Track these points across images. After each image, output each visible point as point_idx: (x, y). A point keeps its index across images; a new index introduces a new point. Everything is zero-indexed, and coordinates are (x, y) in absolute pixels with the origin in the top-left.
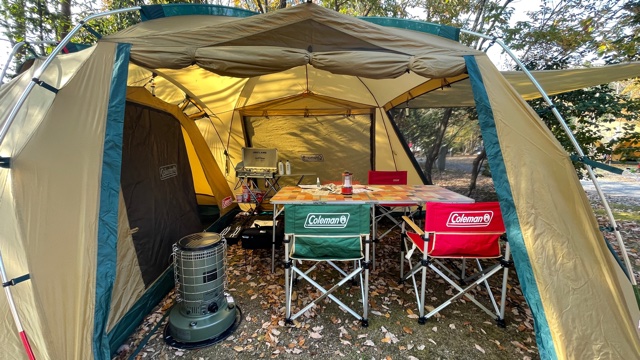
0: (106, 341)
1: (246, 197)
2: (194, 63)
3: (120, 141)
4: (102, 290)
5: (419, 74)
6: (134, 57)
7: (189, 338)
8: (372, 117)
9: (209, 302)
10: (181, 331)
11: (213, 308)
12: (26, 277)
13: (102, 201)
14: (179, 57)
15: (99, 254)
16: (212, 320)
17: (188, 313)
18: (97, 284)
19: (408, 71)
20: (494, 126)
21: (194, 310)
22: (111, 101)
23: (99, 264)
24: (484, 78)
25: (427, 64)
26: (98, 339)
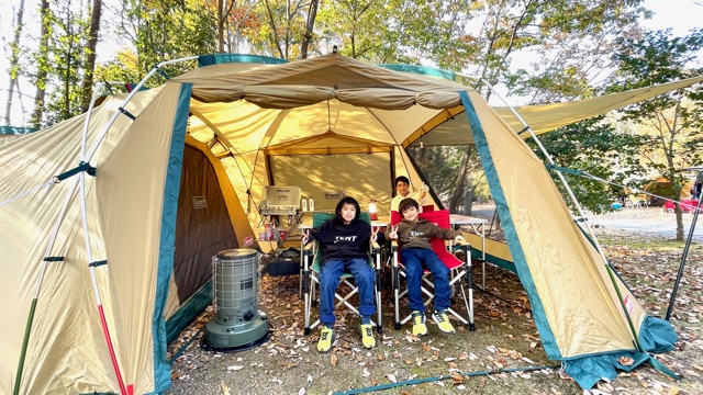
0: (163, 325)
1: (269, 235)
2: (242, 97)
3: (181, 158)
4: (162, 279)
5: (423, 105)
6: (195, 93)
7: (226, 344)
8: (392, 154)
9: (245, 311)
10: (219, 336)
11: (248, 317)
12: (104, 262)
13: (165, 205)
14: (232, 93)
15: (161, 249)
16: (246, 327)
17: (225, 320)
18: (159, 273)
19: (414, 103)
20: (487, 144)
21: (231, 318)
22: (175, 126)
23: (161, 257)
24: (476, 108)
25: (430, 97)
26: (157, 321)
